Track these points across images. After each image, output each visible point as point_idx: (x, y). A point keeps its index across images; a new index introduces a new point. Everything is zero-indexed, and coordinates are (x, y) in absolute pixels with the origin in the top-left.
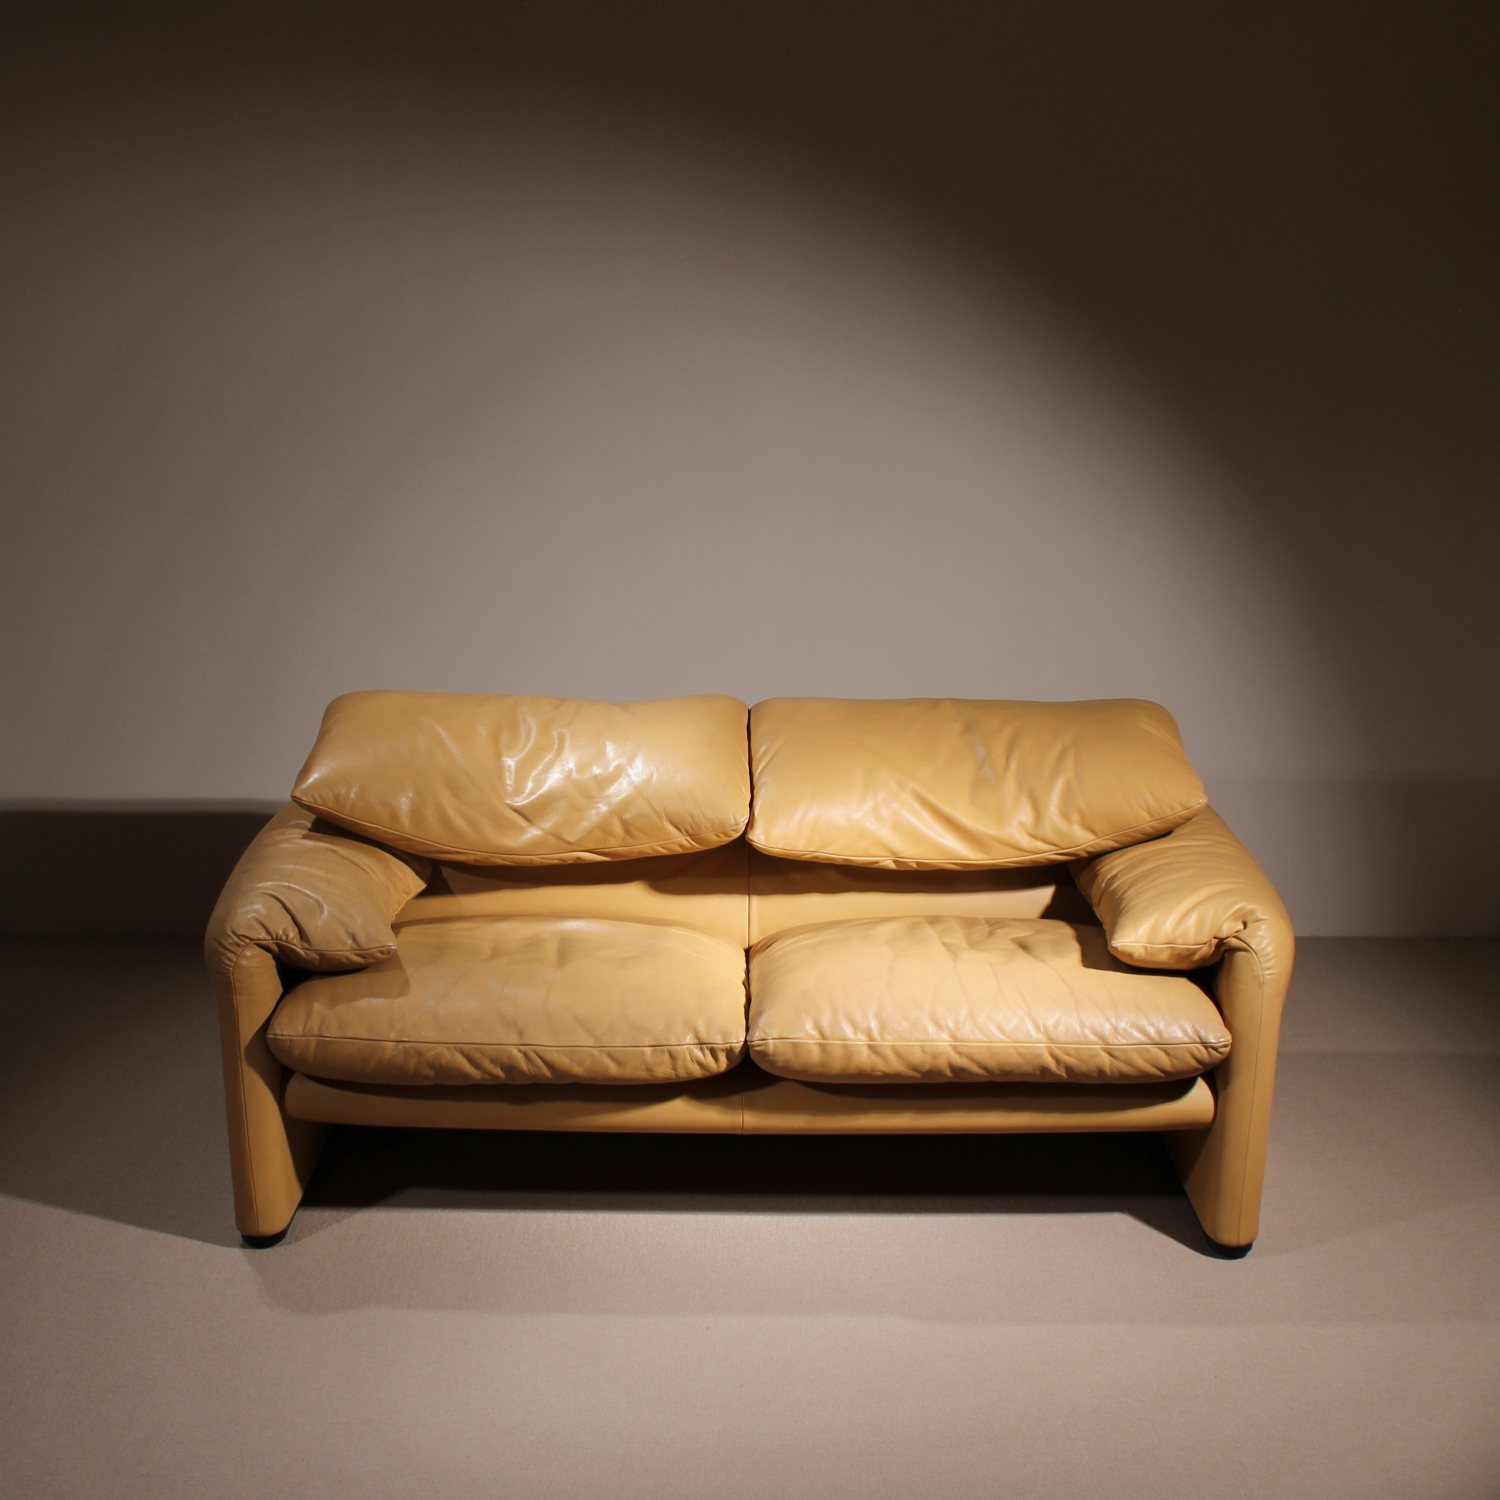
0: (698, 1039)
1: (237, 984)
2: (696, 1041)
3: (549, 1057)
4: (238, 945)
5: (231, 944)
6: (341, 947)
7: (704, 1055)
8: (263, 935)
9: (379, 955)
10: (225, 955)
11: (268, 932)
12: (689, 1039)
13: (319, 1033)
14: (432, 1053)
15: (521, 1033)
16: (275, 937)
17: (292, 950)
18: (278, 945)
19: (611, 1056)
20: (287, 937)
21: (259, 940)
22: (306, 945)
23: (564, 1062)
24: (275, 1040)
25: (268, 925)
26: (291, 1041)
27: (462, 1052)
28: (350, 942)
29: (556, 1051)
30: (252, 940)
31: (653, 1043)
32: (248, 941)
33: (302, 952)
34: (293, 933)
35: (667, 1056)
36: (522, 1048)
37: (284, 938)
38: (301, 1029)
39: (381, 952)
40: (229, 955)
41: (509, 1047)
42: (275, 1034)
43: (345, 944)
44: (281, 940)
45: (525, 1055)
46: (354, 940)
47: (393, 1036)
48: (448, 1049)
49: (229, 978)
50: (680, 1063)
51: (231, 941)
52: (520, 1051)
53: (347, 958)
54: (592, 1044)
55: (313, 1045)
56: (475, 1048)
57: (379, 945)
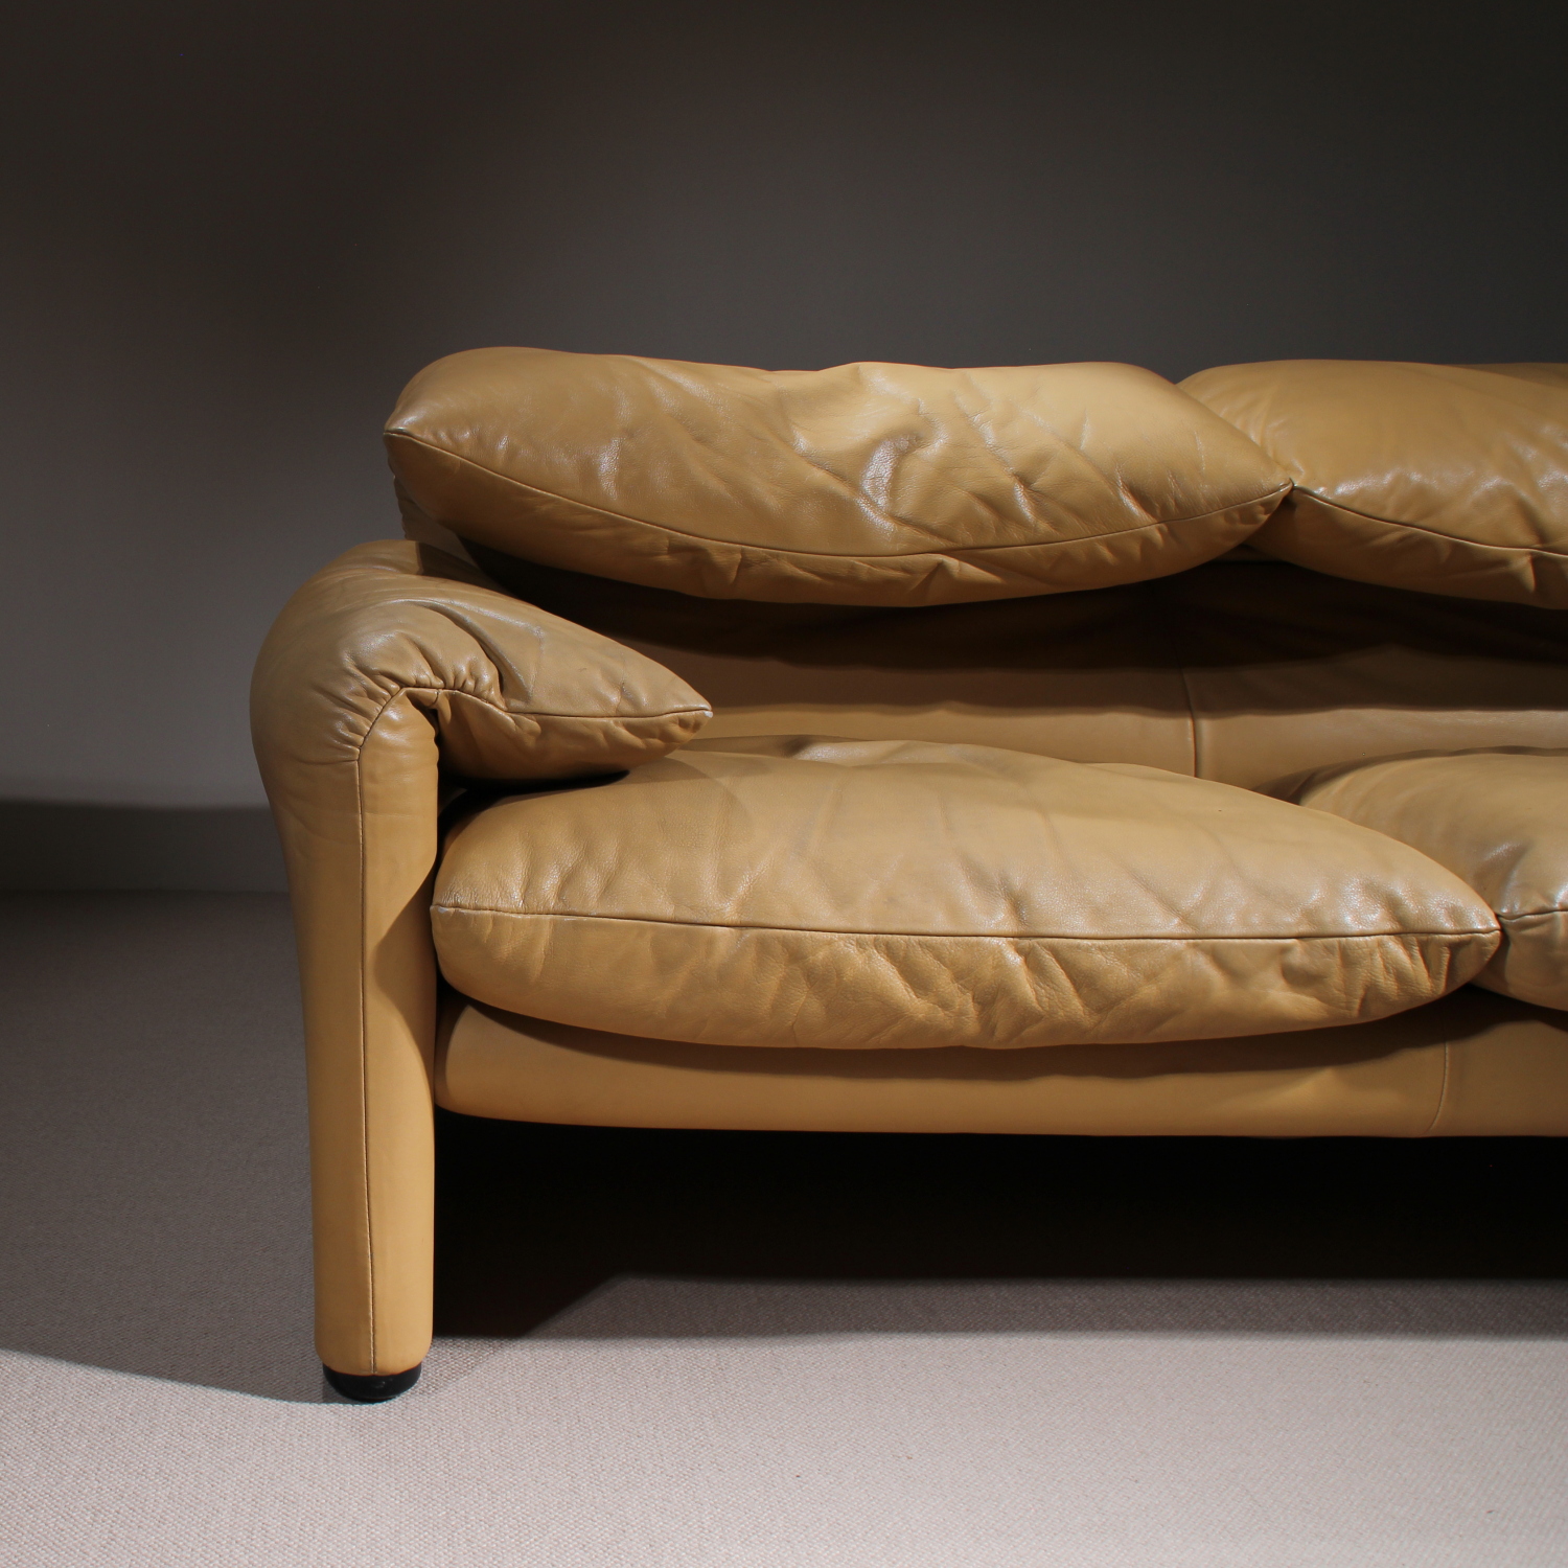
0: (1400, 920)
1: (368, 786)
2: (1395, 927)
3: (1084, 962)
4: (372, 695)
5: (357, 694)
6: (595, 708)
7: (1411, 956)
8: (427, 675)
9: (676, 730)
10: (340, 717)
11: (437, 671)
12: (1376, 918)
13: (560, 907)
14: (821, 955)
15: (1017, 904)
16: (451, 682)
17: (485, 713)
18: (453, 700)
19: (1218, 959)
20: (477, 681)
21: (418, 685)
22: (516, 704)
23: (1117, 972)
24: (459, 920)
25: (439, 654)
26: (495, 920)
27: (891, 953)
28: (615, 698)
29: (1101, 949)
30: (402, 683)
31: (1304, 929)
32: (394, 686)
33: (508, 718)
34: (488, 675)
35: (1335, 962)
36: (1025, 942)
37: (470, 684)
38: (517, 895)
39: (683, 724)
40: (352, 717)
41: (995, 940)
42: (457, 906)
43: (604, 701)
44: (462, 689)
45: (1029, 956)
46: (624, 691)
47: (730, 912)
48: (860, 945)
49: (352, 769)
50: (1362, 975)
51: (355, 686)
52: (1019, 951)
53: (608, 734)
54: (1178, 931)
55: (546, 933)
56: (920, 943)
57: (681, 706)
